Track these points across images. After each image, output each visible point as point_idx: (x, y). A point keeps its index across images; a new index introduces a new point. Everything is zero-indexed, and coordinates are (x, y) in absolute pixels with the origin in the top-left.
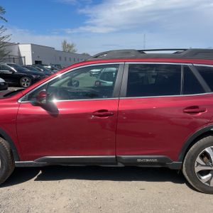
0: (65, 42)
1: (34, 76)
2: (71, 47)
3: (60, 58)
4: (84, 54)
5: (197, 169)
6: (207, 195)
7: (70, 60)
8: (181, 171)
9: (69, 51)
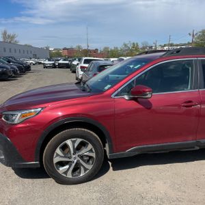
0: (5, 33)
2: (13, 37)
3: (10, 49)
4: (26, 45)
7: (10, 51)
9: (10, 42)
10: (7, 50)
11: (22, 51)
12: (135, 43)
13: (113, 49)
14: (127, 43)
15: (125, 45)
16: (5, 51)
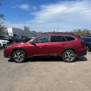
0: (25, 27)
1: (17, 40)
2: (28, 28)
3: (24, 33)
4: (33, 31)
5: (65, 57)
6: (69, 63)
8: (62, 58)
10: (25, 33)
11: (30, 34)
12: (80, 29)
16: (24, 34)
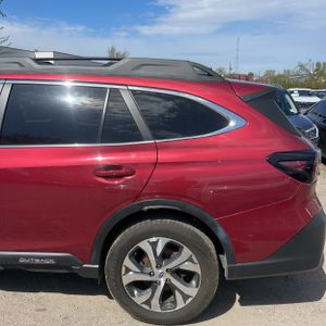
13: (282, 73)
14: (304, 62)
15: (302, 66)
